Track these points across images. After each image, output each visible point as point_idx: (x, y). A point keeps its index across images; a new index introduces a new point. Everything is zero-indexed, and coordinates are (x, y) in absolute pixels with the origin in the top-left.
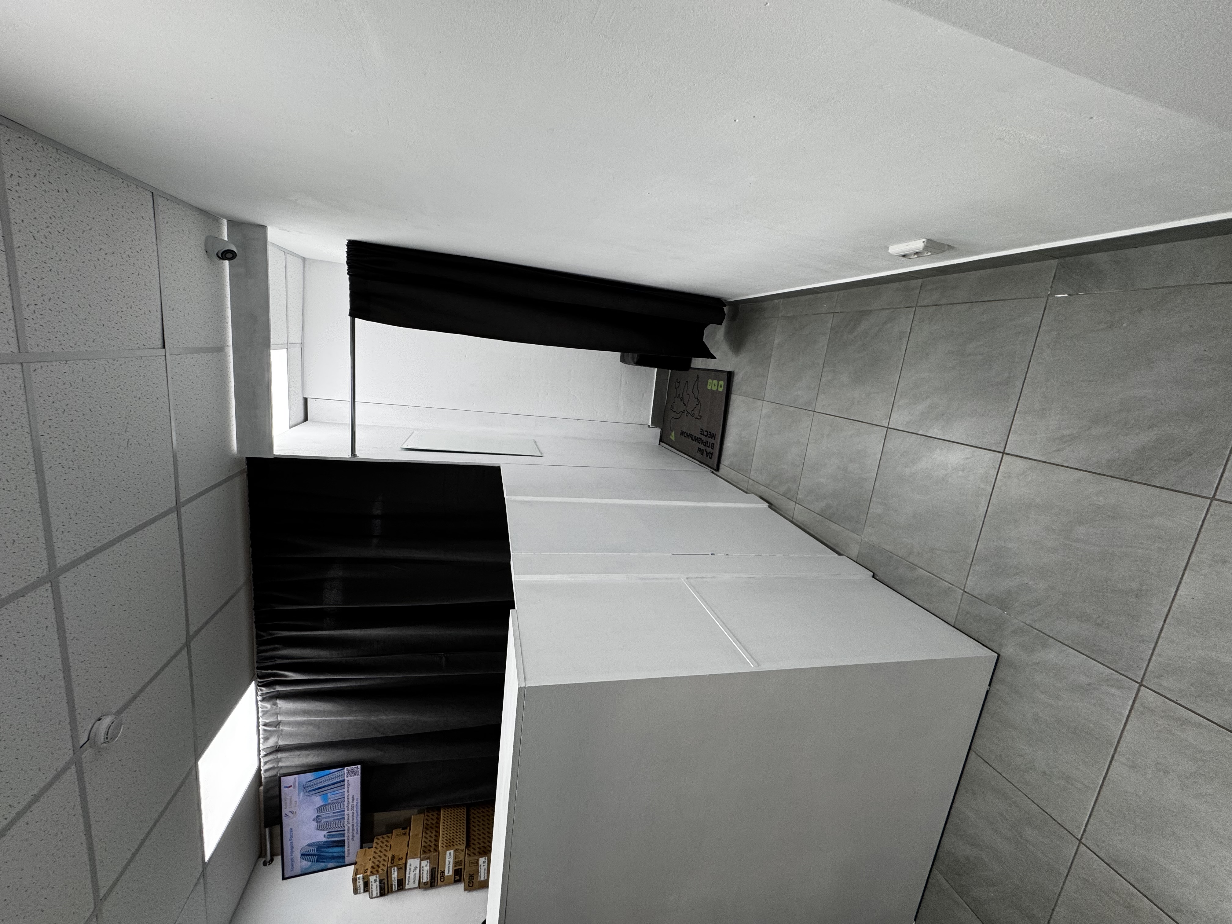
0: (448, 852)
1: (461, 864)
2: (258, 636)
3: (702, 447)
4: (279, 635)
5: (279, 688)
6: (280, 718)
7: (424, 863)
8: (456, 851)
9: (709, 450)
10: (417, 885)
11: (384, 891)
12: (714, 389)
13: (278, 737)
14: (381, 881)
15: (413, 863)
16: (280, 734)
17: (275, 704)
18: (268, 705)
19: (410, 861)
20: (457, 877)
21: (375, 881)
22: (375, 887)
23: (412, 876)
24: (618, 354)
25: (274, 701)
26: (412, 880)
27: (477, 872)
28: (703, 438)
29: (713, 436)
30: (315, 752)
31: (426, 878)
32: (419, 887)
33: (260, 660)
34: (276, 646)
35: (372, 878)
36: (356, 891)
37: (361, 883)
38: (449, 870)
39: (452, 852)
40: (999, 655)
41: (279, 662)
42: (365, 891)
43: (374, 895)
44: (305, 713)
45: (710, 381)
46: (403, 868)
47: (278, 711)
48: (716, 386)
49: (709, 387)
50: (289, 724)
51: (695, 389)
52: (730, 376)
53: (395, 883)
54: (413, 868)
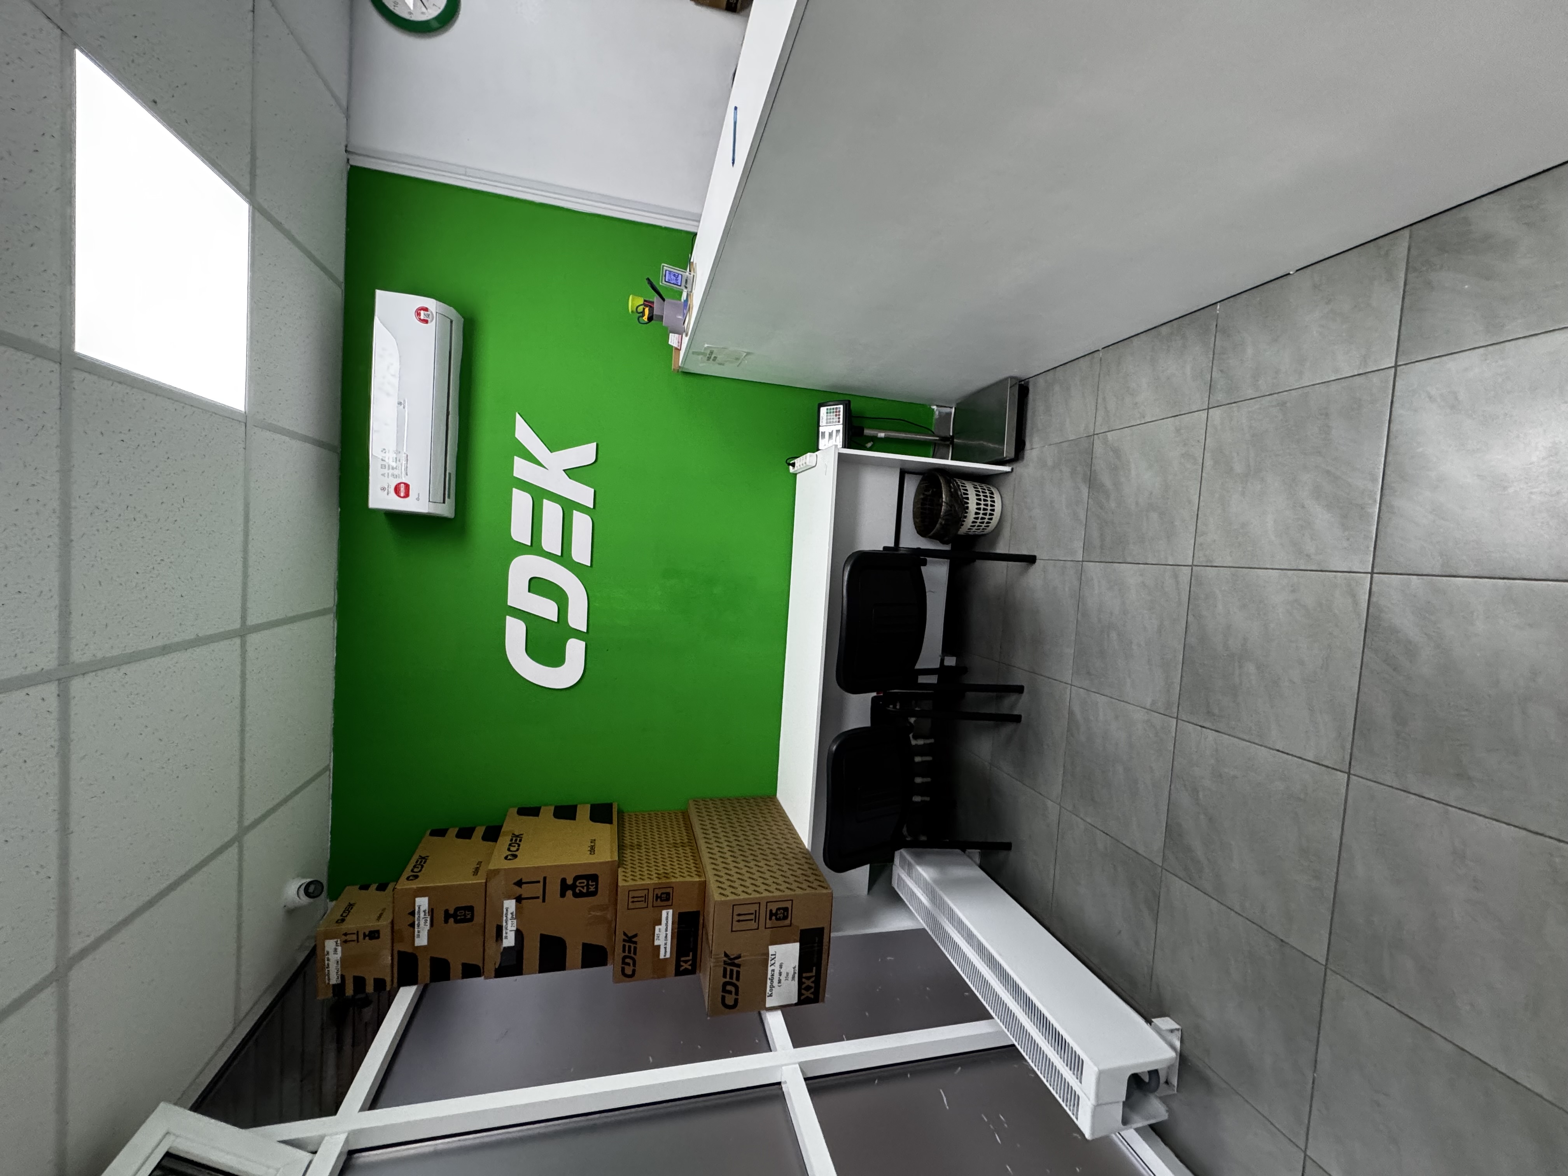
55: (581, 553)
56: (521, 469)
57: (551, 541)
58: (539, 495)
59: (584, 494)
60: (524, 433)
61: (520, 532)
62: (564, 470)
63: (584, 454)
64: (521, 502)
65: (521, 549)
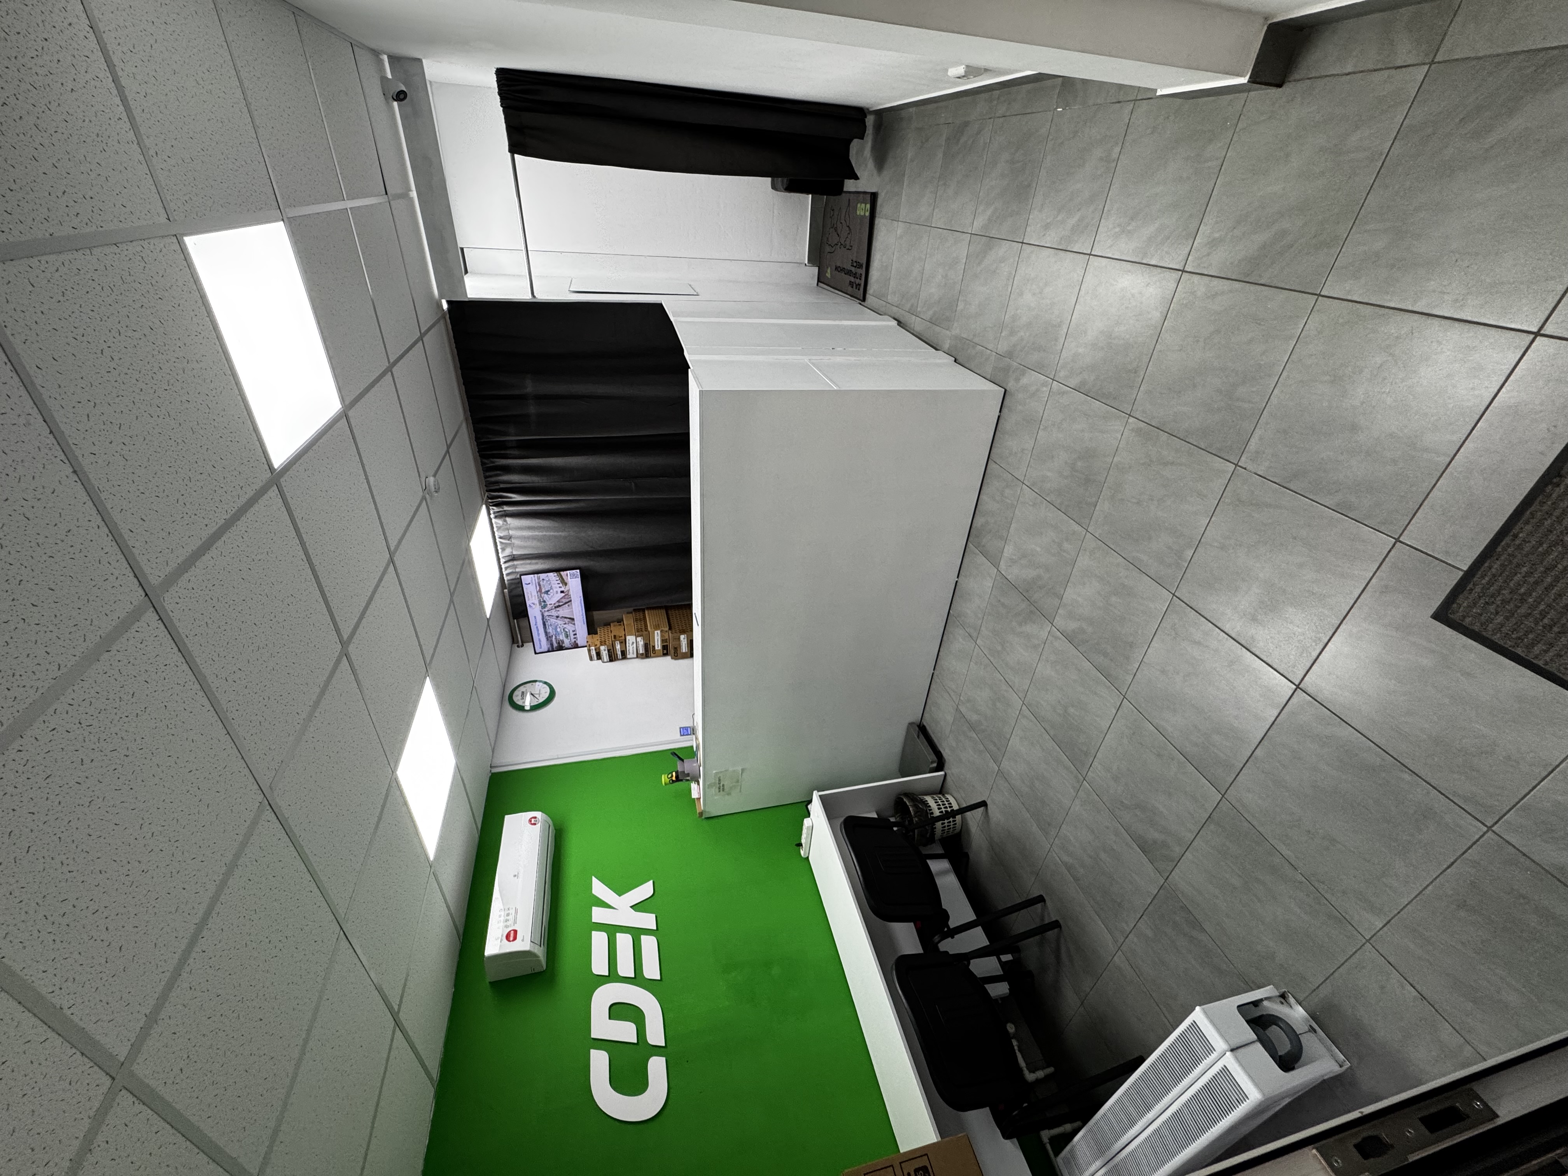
0: (656, 632)
1: (666, 642)
2: (483, 464)
3: (852, 279)
4: (497, 464)
5: (506, 508)
6: (511, 532)
7: (639, 639)
8: (661, 631)
9: (858, 281)
10: (635, 656)
11: (612, 658)
12: (862, 214)
13: (512, 549)
14: (609, 651)
15: (631, 639)
16: (512, 545)
17: (505, 521)
18: (500, 522)
19: (628, 638)
20: (665, 652)
21: (605, 650)
22: (605, 654)
23: (631, 650)
24: (768, 180)
25: (504, 518)
26: (631, 651)
27: (680, 645)
28: (853, 269)
29: (860, 266)
30: (541, 561)
31: (641, 651)
32: (637, 657)
33: (488, 484)
34: (498, 472)
35: (602, 648)
36: (591, 659)
37: (594, 653)
38: (658, 646)
39: (659, 632)
40: (1006, 390)
41: (502, 486)
42: (598, 659)
43: (605, 660)
44: (529, 528)
45: (859, 205)
46: (624, 642)
47: (508, 526)
48: (863, 210)
49: (858, 213)
50: (518, 538)
51: (847, 216)
52: (874, 197)
53: (619, 653)
54: (631, 643)
55: (652, 971)
56: (598, 915)
57: (626, 968)
58: (612, 930)
59: (648, 921)
60: (599, 889)
61: (599, 966)
62: (631, 907)
63: (645, 891)
64: (599, 940)
65: (602, 980)
